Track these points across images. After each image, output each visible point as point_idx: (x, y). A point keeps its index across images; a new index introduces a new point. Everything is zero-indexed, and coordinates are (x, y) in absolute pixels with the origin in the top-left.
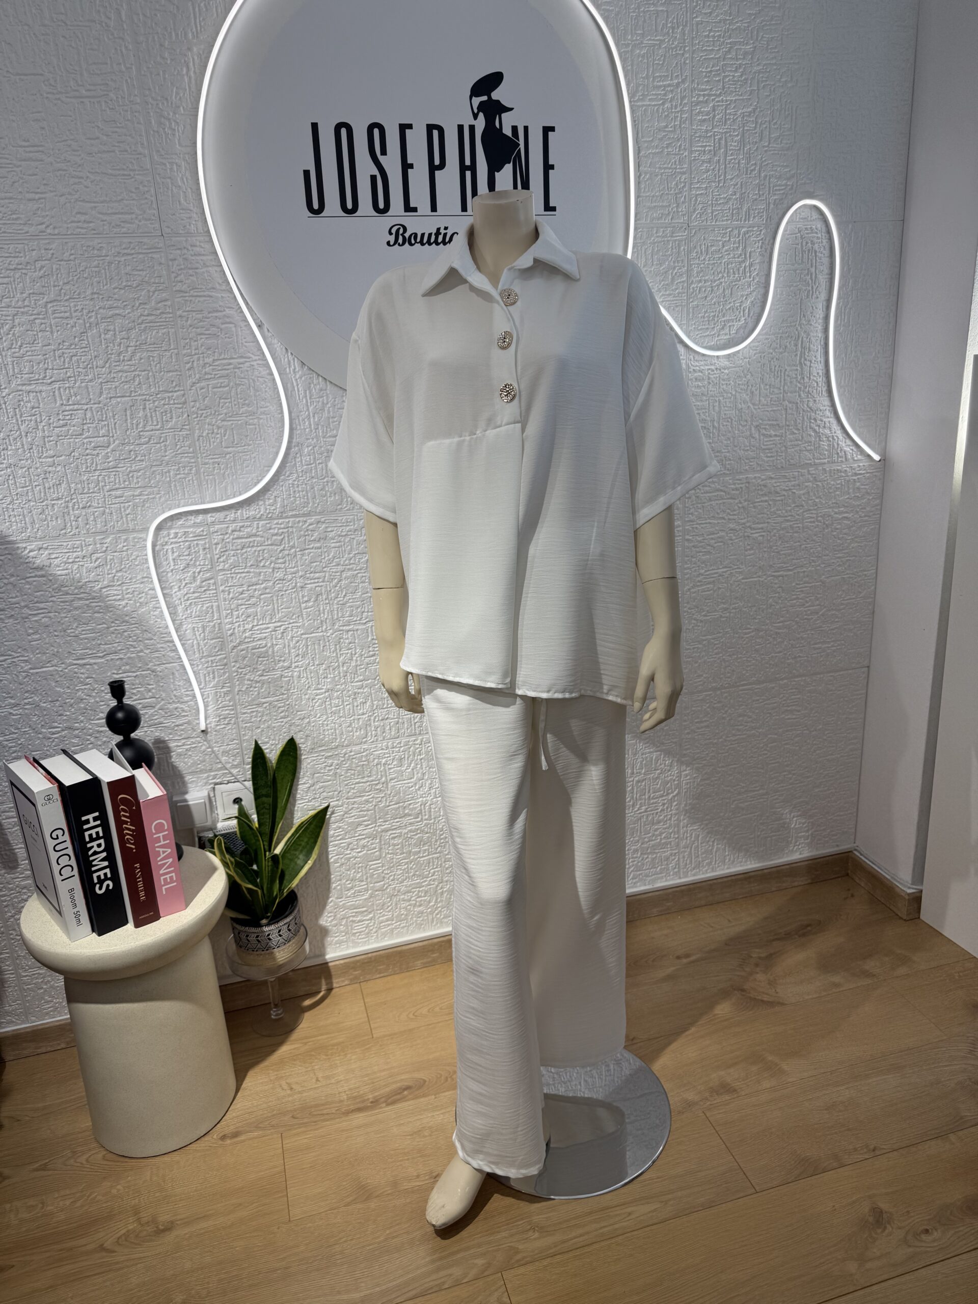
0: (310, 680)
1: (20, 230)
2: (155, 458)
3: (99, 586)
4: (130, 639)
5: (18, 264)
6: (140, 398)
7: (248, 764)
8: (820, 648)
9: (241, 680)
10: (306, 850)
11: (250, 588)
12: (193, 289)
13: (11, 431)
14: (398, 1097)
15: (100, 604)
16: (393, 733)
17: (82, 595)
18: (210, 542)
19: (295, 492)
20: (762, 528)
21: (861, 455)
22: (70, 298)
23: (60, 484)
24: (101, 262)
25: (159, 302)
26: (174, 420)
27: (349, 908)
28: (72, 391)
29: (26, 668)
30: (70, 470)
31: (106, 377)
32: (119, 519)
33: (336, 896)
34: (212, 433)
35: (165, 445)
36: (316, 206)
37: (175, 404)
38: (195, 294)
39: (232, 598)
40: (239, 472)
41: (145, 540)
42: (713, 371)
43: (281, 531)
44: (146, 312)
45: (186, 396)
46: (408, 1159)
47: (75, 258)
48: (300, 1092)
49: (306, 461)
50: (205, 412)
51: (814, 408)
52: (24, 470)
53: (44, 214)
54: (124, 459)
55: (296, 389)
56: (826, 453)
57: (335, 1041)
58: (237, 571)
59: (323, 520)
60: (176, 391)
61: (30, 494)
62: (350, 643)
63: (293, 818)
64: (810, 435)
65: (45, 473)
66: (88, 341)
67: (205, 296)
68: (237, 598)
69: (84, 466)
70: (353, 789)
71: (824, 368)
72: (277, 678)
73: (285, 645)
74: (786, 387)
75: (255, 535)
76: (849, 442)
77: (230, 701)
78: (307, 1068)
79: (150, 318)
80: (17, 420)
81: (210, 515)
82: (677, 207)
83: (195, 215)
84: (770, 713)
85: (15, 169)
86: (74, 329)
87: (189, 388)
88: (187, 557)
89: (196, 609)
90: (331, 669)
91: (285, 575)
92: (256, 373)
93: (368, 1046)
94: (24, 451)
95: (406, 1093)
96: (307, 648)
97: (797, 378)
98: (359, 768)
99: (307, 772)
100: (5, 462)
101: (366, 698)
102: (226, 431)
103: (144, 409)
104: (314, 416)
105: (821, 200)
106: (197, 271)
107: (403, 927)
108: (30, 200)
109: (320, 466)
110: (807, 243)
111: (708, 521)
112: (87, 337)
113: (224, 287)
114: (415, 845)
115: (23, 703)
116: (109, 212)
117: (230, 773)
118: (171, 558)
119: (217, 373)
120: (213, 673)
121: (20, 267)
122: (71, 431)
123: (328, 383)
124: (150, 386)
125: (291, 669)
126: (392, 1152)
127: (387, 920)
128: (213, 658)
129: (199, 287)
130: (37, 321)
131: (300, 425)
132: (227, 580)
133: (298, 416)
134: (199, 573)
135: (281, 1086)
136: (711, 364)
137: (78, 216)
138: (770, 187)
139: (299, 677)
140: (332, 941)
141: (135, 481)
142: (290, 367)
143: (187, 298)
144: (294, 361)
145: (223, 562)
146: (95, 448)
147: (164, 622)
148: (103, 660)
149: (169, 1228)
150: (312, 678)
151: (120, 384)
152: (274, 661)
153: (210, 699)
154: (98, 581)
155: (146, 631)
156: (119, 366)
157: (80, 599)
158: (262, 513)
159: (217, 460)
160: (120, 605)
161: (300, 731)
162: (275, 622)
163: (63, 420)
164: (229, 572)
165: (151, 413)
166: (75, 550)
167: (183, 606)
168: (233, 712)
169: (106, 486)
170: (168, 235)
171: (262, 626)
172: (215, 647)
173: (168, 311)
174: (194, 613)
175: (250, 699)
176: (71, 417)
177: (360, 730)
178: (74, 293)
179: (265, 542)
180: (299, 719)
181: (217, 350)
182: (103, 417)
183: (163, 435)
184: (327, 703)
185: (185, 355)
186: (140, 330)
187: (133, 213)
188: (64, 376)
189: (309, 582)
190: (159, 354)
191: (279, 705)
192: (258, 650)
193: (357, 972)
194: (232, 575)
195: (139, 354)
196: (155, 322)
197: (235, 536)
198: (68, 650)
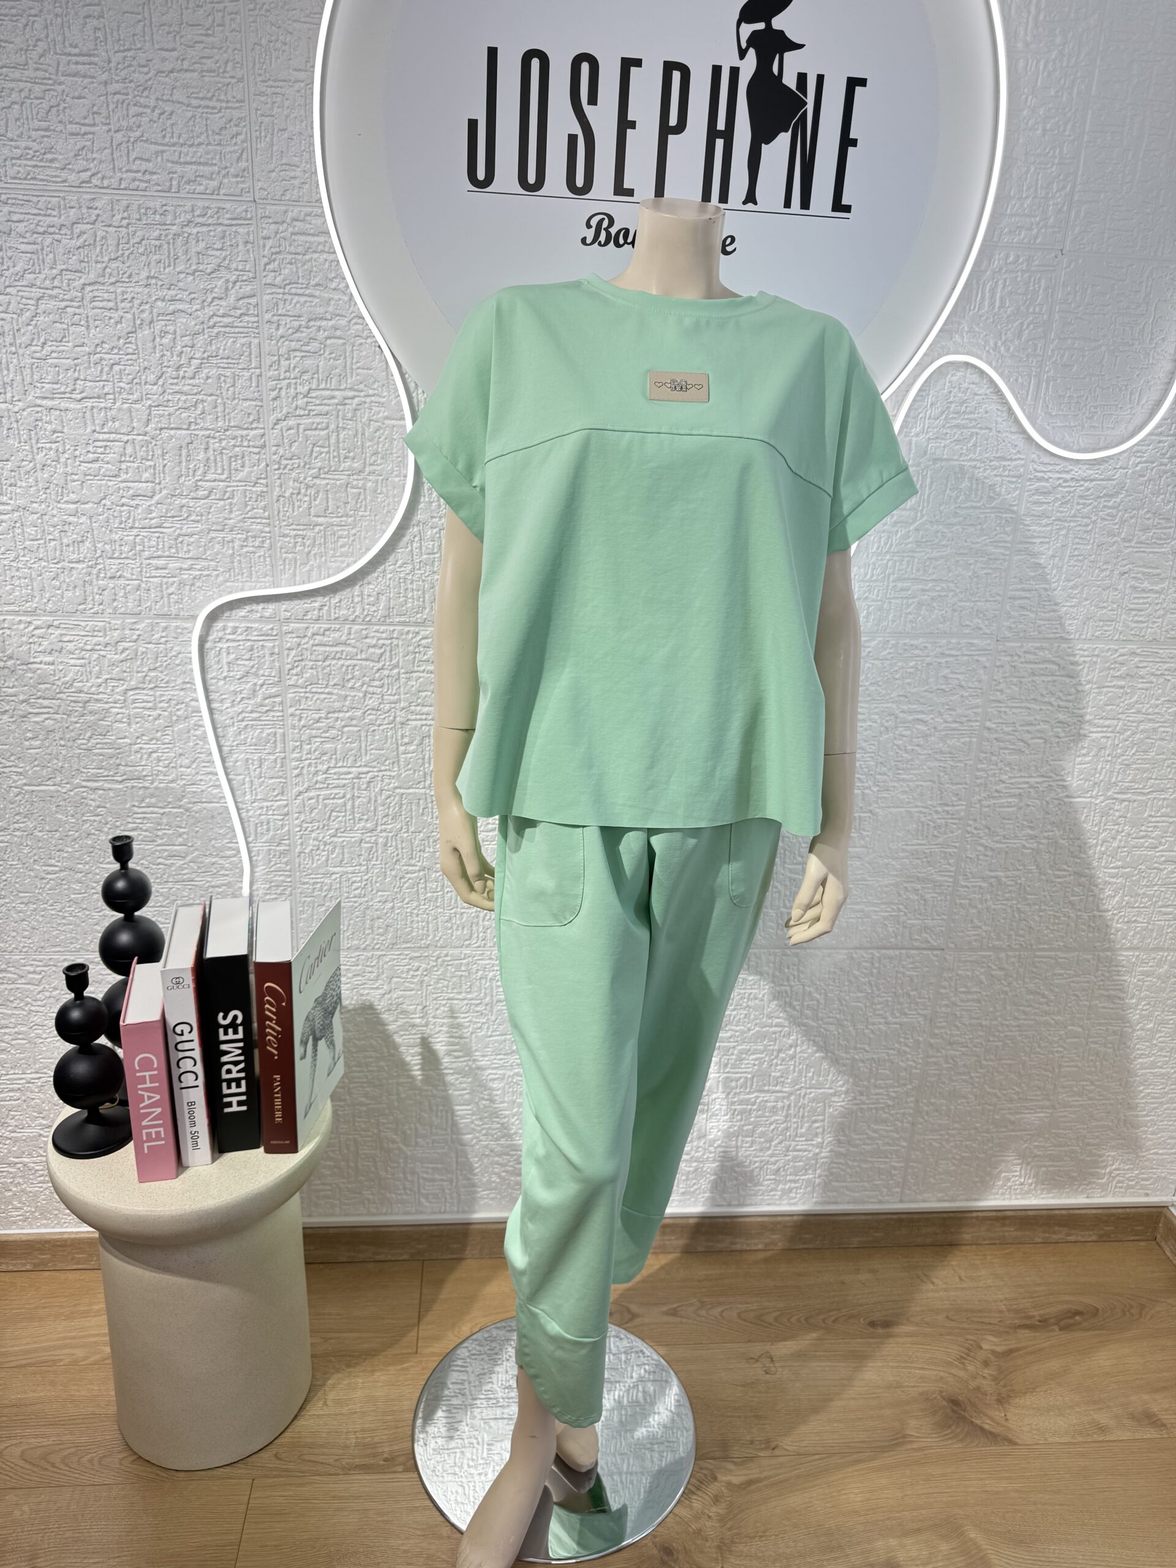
1: (56, 176)
2: (214, 520)
3: (125, 687)
4: (161, 764)
5: (49, 226)
6: (202, 433)
9: (304, 838)
11: (330, 716)
12: (289, 284)
13: (23, 460)
15: (123, 711)
17: (101, 696)
18: (281, 646)
19: (406, 590)
20: (1109, 727)
22: (117, 282)
23: (82, 542)
24: (164, 233)
25: (241, 299)
26: (247, 469)
28: (109, 414)
29: (19, 782)
30: (97, 524)
31: (158, 399)
32: (158, 599)
35: (231, 504)
36: (481, 175)
37: (249, 447)
38: (293, 291)
39: (304, 726)
41: (191, 632)
42: (1066, 481)
43: (381, 642)
44: (221, 311)
45: (267, 437)
47: (129, 224)
49: (427, 548)
50: (290, 462)
52: (36, 516)
53: (89, 156)
54: (173, 517)
58: (314, 690)
60: (252, 429)
61: (41, 550)
65: (65, 523)
66: (137, 345)
68: (310, 727)
69: (117, 521)
70: (444, 1005)
72: (355, 842)
73: (370, 799)
75: (345, 644)
77: (286, 863)
79: (227, 320)
80: (32, 447)
81: (284, 607)
84: (1075, 995)
85: (56, 87)
86: (119, 326)
87: (271, 426)
88: (247, 663)
89: (252, 735)
94: (38, 491)
96: (401, 807)
98: (455, 979)
99: (383, 973)
100: (12, 502)
102: (318, 492)
103: (206, 449)
106: (298, 257)
107: (492, 1199)
108: (72, 134)
111: (1024, 705)
112: (136, 339)
115: (12, 827)
116: (182, 160)
118: (225, 661)
119: (313, 408)
120: (268, 823)
121: (51, 230)
122: (103, 470)
124: (217, 418)
125: (375, 833)
128: (269, 804)
129: (300, 281)
130: (68, 309)
132: (299, 701)
134: (262, 685)
136: (1068, 472)
137: (138, 162)
140: (395, 1199)
141: (185, 549)
143: (281, 296)
145: (297, 675)
146: (134, 497)
147: (207, 746)
148: (120, 786)
150: (403, 848)
151: (177, 410)
152: (354, 818)
153: (260, 858)
154: (123, 680)
155: (181, 755)
156: (176, 384)
157: (97, 700)
158: (356, 614)
159: (301, 533)
160: (149, 716)
161: (379, 918)
162: (360, 766)
163: (94, 453)
164: (304, 690)
165: (216, 456)
166: (96, 633)
167: (235, 728)
168: (289, 880)
169: (144, 551)
170: (262, 201)
171: (341, 770)
172: (274, 789)
173: (252, 312)
174: (249, 740)
175: (314, 865)
176: (105, 450)
177: (463, 928)
178: (123, 274)
179: (357, 655)
180: (380, 902)
181: (316, 376)
182: (148, 455)
183: (229, 489)
184: (420, 886)
185: (270, 378)
186: (210, 336)
187: (215, 164)
188: (101, 392)
189: (414, 717)
190: (234, 373)
191: (354, 879)
192: (332, 801)
193: (421, 1246)
194: (307, 695)
195: (207, 371)
196: (232, 327)
197: (316, 642)
198: (76, 766)
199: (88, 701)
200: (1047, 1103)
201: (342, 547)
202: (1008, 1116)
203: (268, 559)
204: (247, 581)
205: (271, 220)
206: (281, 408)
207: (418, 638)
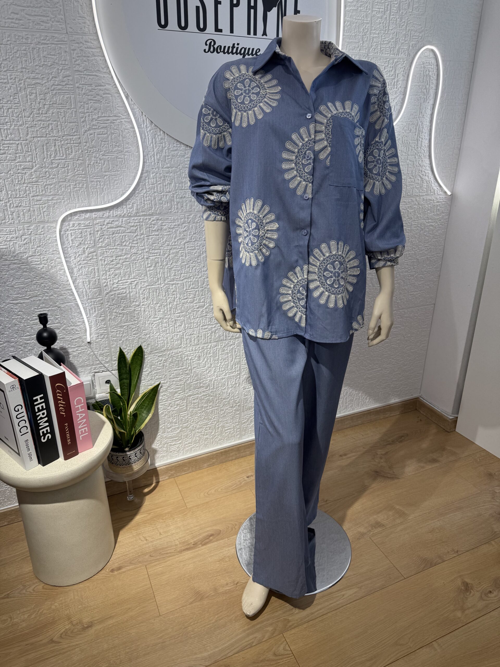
0: (151, 312)
2: (61, 177)
3: (26, 256)
4: (45, 288)
6: (52, 138)
7: (115, 361)
8: (413, 294)
9: (111, 313)
10: (147, 408)
11: (117, 258)
12: (86, 70)
14: (207, 540)
15: (27, 267)
16: (196, 342)
17: (16, 261)
18: (94, 230)
19: (144, 201)
21: (441, 191)
22: (7, 70)
24: (27, 48)
25: (65, 77)
26: (73, 154)
27: (169, 438)
28: (9, 131)
30: (8, 183)
31: (31, 124)
32: (39, 214)
33: (162, 432)
34: (97, 163)
35: (68, 169)
36: (163, 23)
37: (74, 143)
38: (87, 73)
39: (106, 264)
40: (112, 187)
41: (55, 228)
43: (136, 224)
44: (56, 83)
45: (81, 139)
46: (220, 575)
47: (11, 43)
48: (152, 542)
49: (151, 182)
50: (92, 149)
51: (422, 165)
54: (42, 177)
55: (147, 137)
56: (425, 189)
57: (166, 511)
58: (109, 248)
59: (160, 218)
60: (74, 135)
62: (174, 291)
63: (139, 390)
64: (418, 180)
66: (19, 99)
67: (93, 75)
68: (109, 264)
69: (17, 180)
70: (173, 373)
71: (428, 143)
72: (132, 311)
73: (137, 292)
74: (409, 152)
75: (121, 226)
76: (436, 184)
77: (104, 325)
78: (153, 527)
79: (59, 87)
81: (94, 213)
82: (363, 43)
83: (88, 22)
86: (10, 91)
87: (83, 134)
88: (80, 239)
89: (84, 271)
90: (163, 306)
91: (137, 251)
92: (124, 127)
93: (185, 513)
95: (211, 538)
96: (149, 294)
97: (415, 147)
98: (176, 362)
99: (148, 365)
101: (182, 323)
102: (105, 162)
103: (55, 145)
104: (157, 155)
105: (436, 46)
106: (89, 58)
107: (197, 447)
109: (160, 185)
110: (426, 71)
112: (18, 96)
113: (105, 71)
114: (205, 403)
116: (33, 14)
117: (104, 366)
118: (70, 239)
119: (100, 125)
120: (95, 308)
123: (166, 135)
124: (59, 131)
125: (140, 306)
126: (210, 572)
127: (189, 443)
128: (95, 300)
129: (90, 69)
131: (149, 160)
132: (104, 253)
133: (148, 154)
134: (87, 248)
135: (140, 539)
137: (12, 15)
138: (410, 36)
139: (144, 311)
140: (159, 456)
141: (49, 191)
142: (144, 124)
143: (82, 76)
144: (146, 121)
145: (102, 242)
146: (24, 169)
147: (66, 278)
148: (29, 301)
149: (90, 625)
150: (151, 311)
151: (40, 128)
152: (130, 302)
153: (93, 323)
154: (26, 253)
155: (55, 283)
156: (39, 117)
157: (15, 263)
158: (125, 213)
159: (99, 180)
160: (39, 267)
161: (144, 342)
162: (131, 279)
163: (3, 150)
164: (105, 248)
165: (59, 148)
166: (11, 233)
167: (77, 268)
168: (106, 331)
169: (30, 193)
170: (71, 33)
171: (124, 281)
172: (96, 293)
173: (70, 83)
174: (83, 273)
175: (116, 324)
176: (8, 148)
177: (178, 341)
178: (10, 67)
179: (126, 231)
180: (144, 335)
181: (100, 111)
182: (28, 150)
183: (66, 163)
184: (160, 326)
185: (80, 112)
186: (52, 94)
187: (48, 16)
188: (4, 121)
189: (151, 255)
190: (64, 111)
191: (133, 327)
192: (121, 295)
193: (172, 472)
194: (107, 250)
195: (52, 110)
196: (62, 90)
197: (109, 226)
198: (7, 295)
199: (9, 265)
200: (380, 369)
201: (117, 184)
202: (368, 376)
203: (86, 193)
204: (77, 203)
205: (75, 42)
206: (86, 125)
207: (151, 221)
